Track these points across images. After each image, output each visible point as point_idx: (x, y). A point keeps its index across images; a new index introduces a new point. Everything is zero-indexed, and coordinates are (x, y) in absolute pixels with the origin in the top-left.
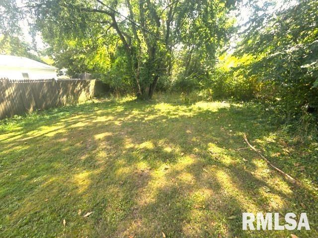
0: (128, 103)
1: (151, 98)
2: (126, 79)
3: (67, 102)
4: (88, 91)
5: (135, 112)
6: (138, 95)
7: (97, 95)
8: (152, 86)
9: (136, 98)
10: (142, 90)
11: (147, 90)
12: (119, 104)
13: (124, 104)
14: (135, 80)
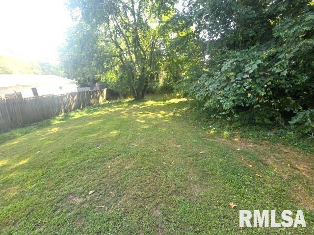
0: (129, 102)
1: (143, 98)
2: (127, 88)
3: (94, 103)
4: (103, 96)
5: (134, 106)
6: (135, 97)
7: (108, 99)
8: (143, 91)
9: (134, 99)
10: (138, 94)
11: (141, 93)
12: (124, 103)
13: (127, 102)
14: (133, 88)
